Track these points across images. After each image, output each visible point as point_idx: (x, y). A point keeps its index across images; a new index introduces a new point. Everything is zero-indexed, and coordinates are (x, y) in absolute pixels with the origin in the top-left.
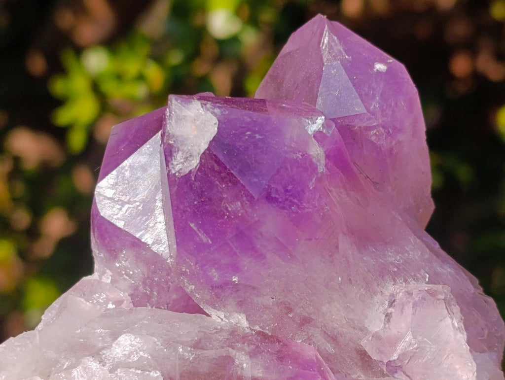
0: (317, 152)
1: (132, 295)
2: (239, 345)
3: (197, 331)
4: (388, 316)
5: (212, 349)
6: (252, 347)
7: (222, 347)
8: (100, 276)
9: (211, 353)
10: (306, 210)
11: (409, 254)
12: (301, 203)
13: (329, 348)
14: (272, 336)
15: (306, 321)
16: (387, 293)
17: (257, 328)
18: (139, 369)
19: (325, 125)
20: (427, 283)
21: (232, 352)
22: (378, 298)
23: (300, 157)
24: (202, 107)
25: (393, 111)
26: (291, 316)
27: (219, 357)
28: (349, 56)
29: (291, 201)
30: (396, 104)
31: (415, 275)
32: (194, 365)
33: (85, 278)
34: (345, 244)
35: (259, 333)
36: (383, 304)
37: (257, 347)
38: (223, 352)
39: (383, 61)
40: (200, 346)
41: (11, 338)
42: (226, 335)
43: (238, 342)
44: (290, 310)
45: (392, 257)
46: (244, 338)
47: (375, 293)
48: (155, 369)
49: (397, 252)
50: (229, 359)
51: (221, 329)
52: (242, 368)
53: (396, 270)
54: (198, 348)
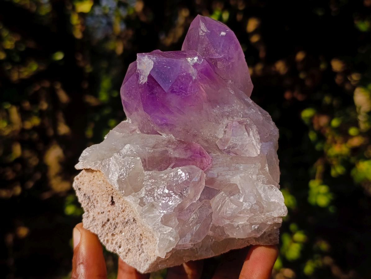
0: (193, 71)
1: (139, 127)
2: (170, 146)
3: (155, 141)
4: (225, 132)
5: (159, 148)
6: (175, 146)
7: (164, 147)
8: (128, 121)
9: (159, 150)
10: (188, 95)
11: (234, 107)
12: (187, 92)
13: (206, 145)
14: (183, 142)
15: (195, 136)
16: (224, 123)
17: (178, 139)
18: (133, 157)
19: (199, 60)
20: (242, 118)
21: (168, 149)
22: (221, 126)
23: (185, 74)
24: (148, 58)
25: (228, 51)
26: (189, 134)
27: (163, 151)
28: (209, 31)
29: (182, 92)
30: (229, 48)
31: (237, 115)
32: (153, 154)
33: (123, 122)
34: (206, 106)
35: (179, 140)
36: (223, 127)
37: (177, 146)
38: (164, 149)
39: (225, 31)
40: (155, 147)
41: (88, 148)
42: (166, 142)
43: (170, 145)
44: (188, 132)
45: (227, 109)
46: (173, 143)
47: (220, 124)
48: (138, 156)
49: (229, 107)
50: (167, 151)
51: (165, 140)
52: (171, 154)
53: (228, 114)
54: (154, 148)
